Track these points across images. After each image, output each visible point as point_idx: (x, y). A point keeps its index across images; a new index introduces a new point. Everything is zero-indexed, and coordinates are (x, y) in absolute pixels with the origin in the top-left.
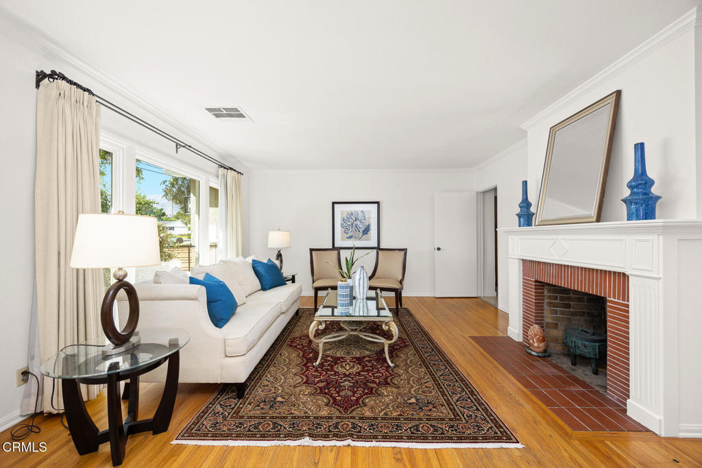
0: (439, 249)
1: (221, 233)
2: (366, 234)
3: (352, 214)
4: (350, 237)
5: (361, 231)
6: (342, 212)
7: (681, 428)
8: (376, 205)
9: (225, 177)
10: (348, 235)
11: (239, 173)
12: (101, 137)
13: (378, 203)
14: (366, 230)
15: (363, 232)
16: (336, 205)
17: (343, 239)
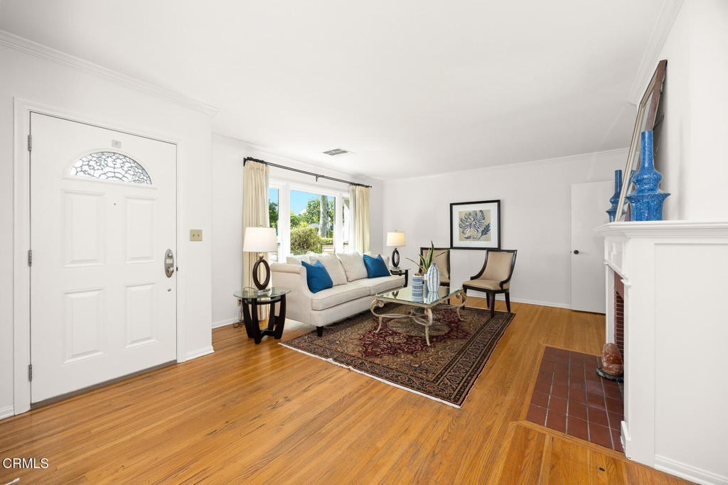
0: (576, 252)
1: (351, 234)
2: (485, 234)
3: (470, 214)
4: (468, 238)
5: (480, 231)
6: (460, 213)
7: (656, 458)
8: (497, 203)
9: (354, 191)
10: (466, 236)
11: (367, 187)
12: (270, 182)
13: (498, 201)
14: (486, 230)
15: (482, 232)
16: (454, 206)
17: (461, 240)
